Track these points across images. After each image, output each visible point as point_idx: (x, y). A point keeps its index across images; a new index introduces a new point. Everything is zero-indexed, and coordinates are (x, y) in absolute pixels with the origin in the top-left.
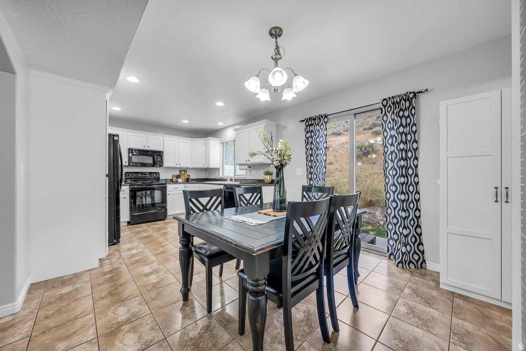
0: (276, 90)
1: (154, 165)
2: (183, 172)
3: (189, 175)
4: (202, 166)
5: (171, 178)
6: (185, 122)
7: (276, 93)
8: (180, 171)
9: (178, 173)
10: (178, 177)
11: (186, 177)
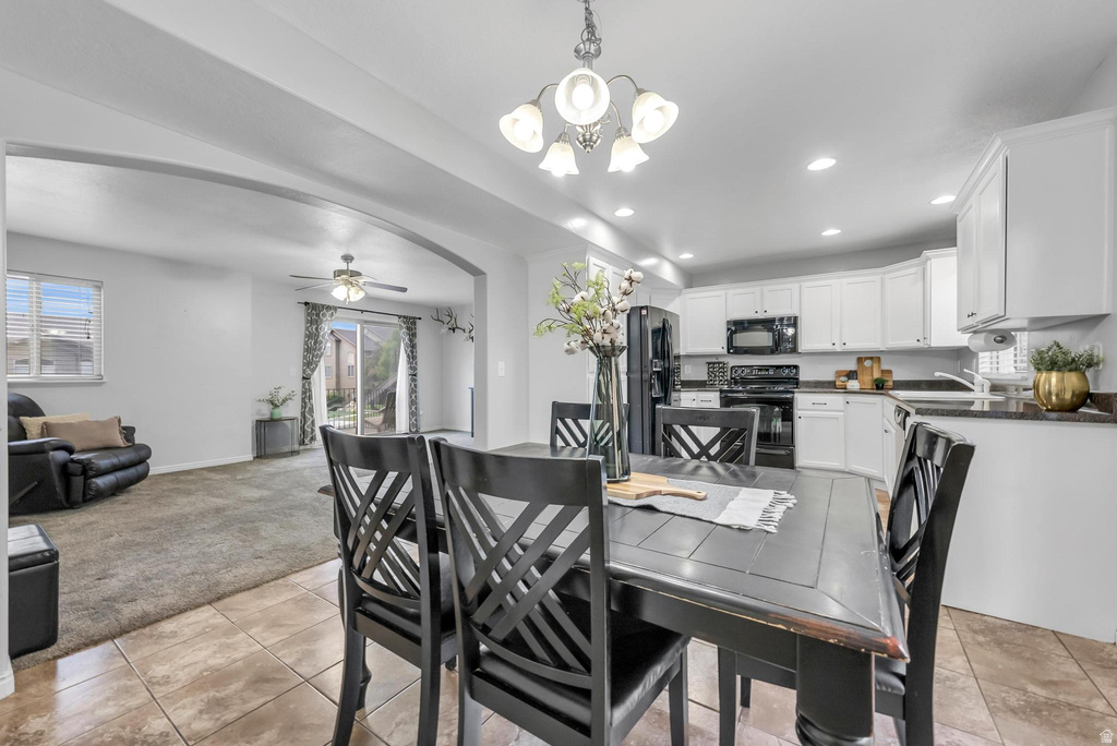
0: (587, 142)
1: (775, 349)
2: (867, 363)
3: (890, 372)
4: (911, 343)
5: (831, 378)
6: (831, 232)
7: (589, 149)
8: (860, 360)
9: (852, 366)
10: (851, 375)
11: (877, 375)
